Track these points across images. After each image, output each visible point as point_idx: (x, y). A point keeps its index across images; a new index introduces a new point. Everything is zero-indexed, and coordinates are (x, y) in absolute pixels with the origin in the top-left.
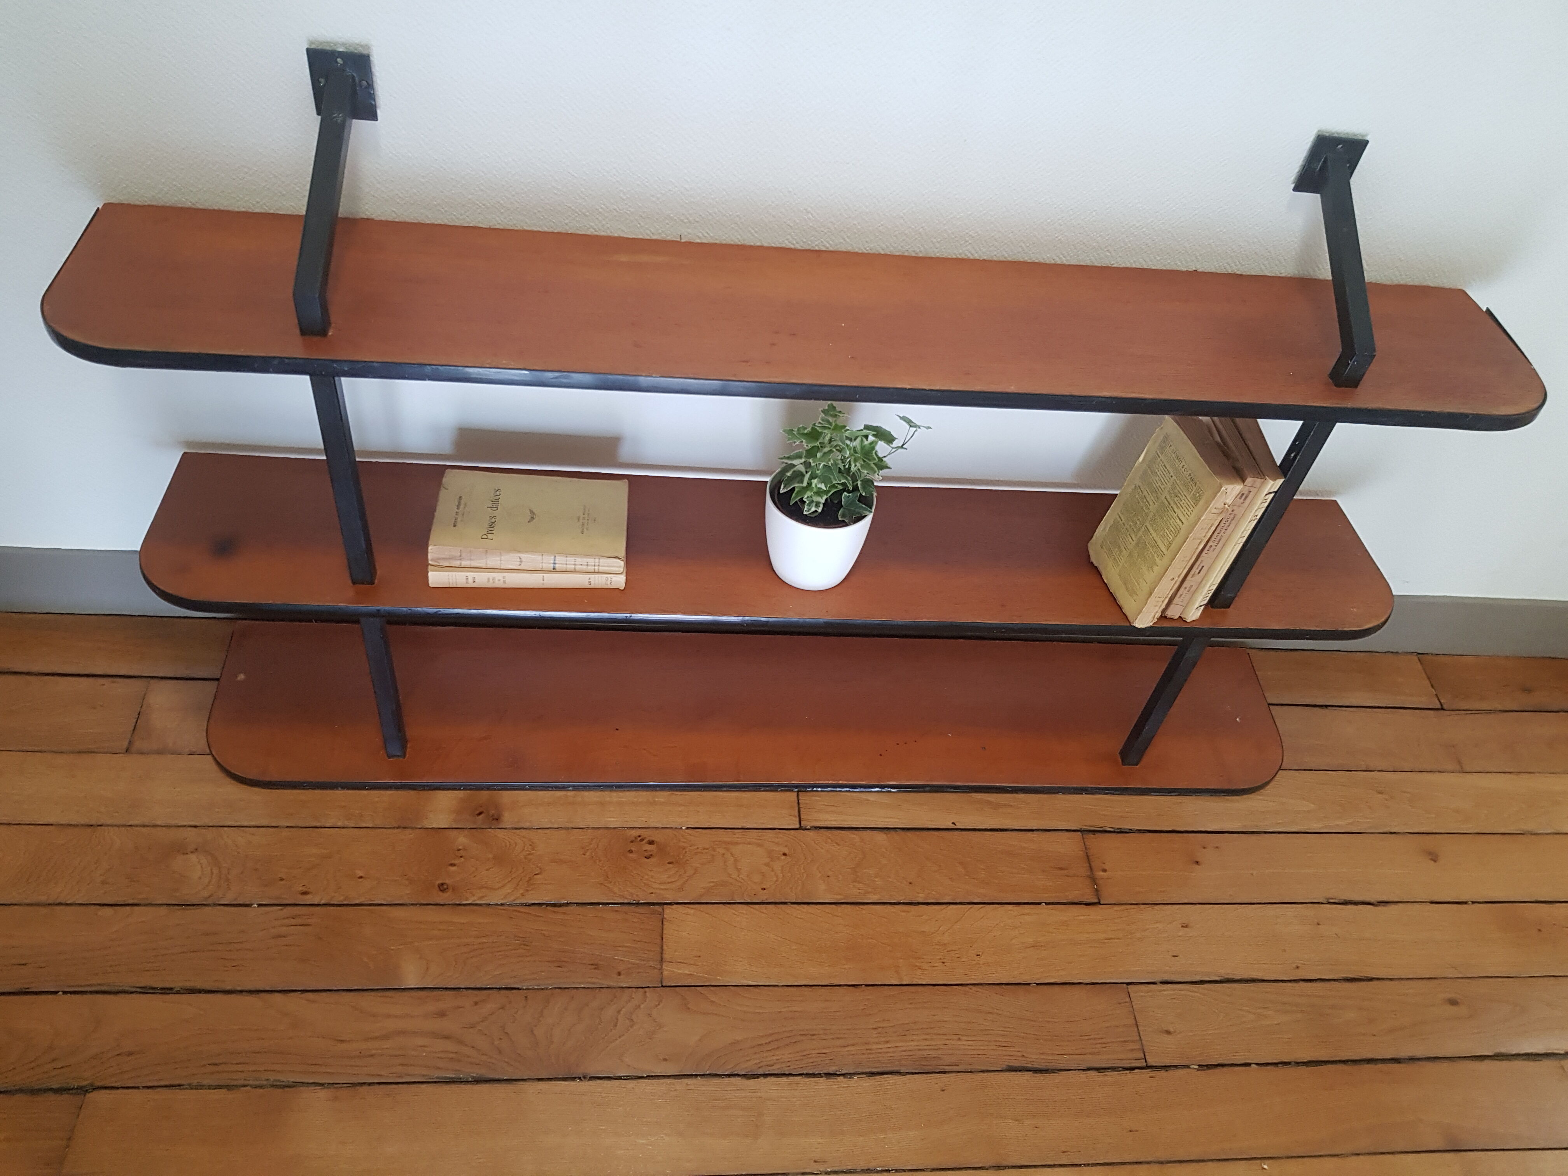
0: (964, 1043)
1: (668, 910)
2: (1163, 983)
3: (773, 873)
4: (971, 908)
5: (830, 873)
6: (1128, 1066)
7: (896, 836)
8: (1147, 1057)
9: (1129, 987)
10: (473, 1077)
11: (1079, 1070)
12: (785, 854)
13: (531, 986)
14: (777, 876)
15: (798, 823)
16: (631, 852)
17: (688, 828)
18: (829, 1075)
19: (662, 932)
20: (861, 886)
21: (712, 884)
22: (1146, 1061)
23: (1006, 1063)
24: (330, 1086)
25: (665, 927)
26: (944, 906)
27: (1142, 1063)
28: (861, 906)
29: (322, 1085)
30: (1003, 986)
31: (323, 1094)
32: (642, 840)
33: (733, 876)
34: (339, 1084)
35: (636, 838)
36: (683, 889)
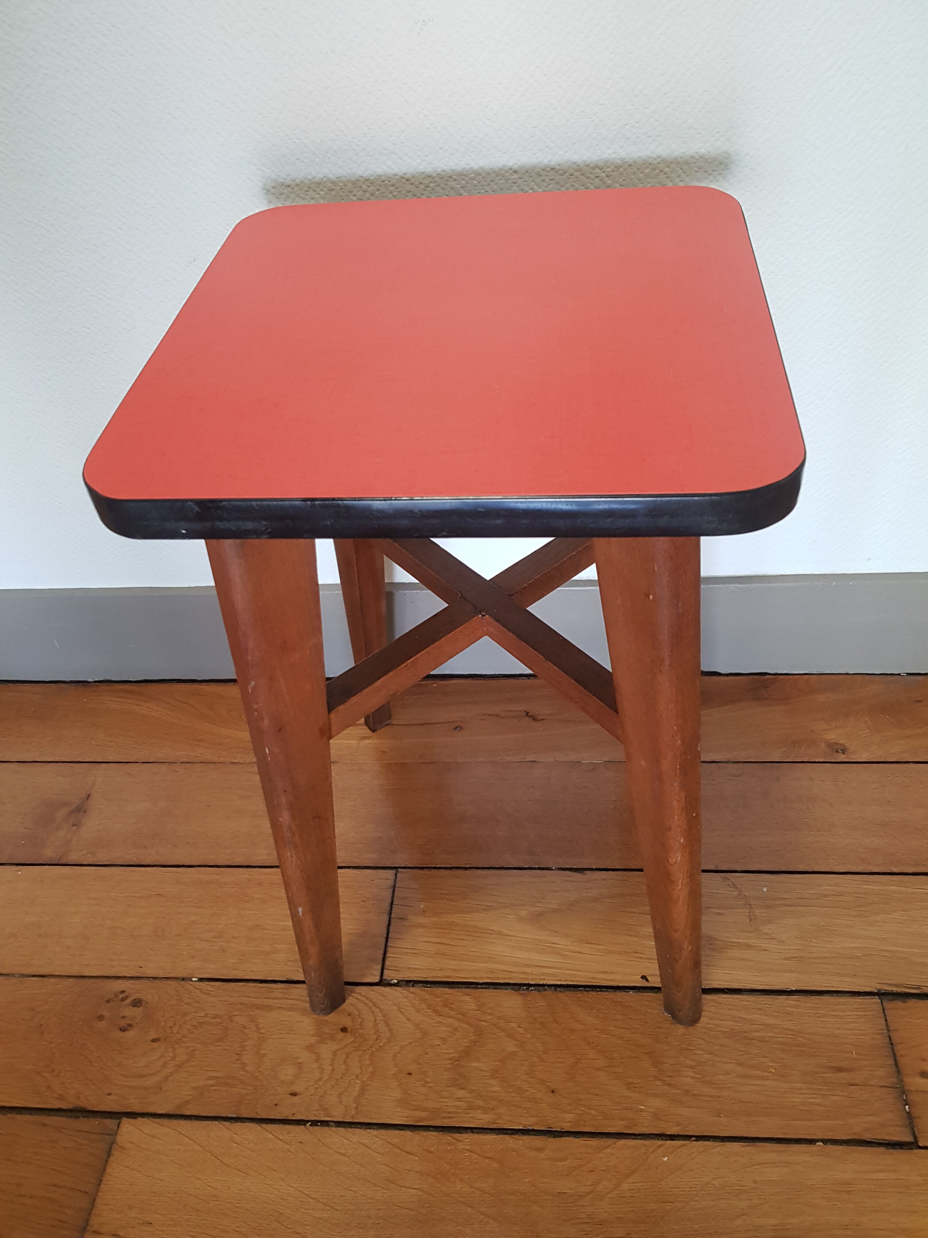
1: (128, 1127)
3: (315, 1066)
4: (660, 1146)
5: (413, 1068)
7: (538, 1000)
12: (344, 1030)
14: (322, 1070)
15: (378, 973)
16: (101, 1018)
17: (201, 980)
19: (104, 1169)
20: (461, 1093)
21: (210, 1082)
25: (112, 1158)
26: (609, 1141)
28: (457, 1135)
32: (123, 999)
33: (247, 1069)
35: (116, 995)
36: (161, 1088)
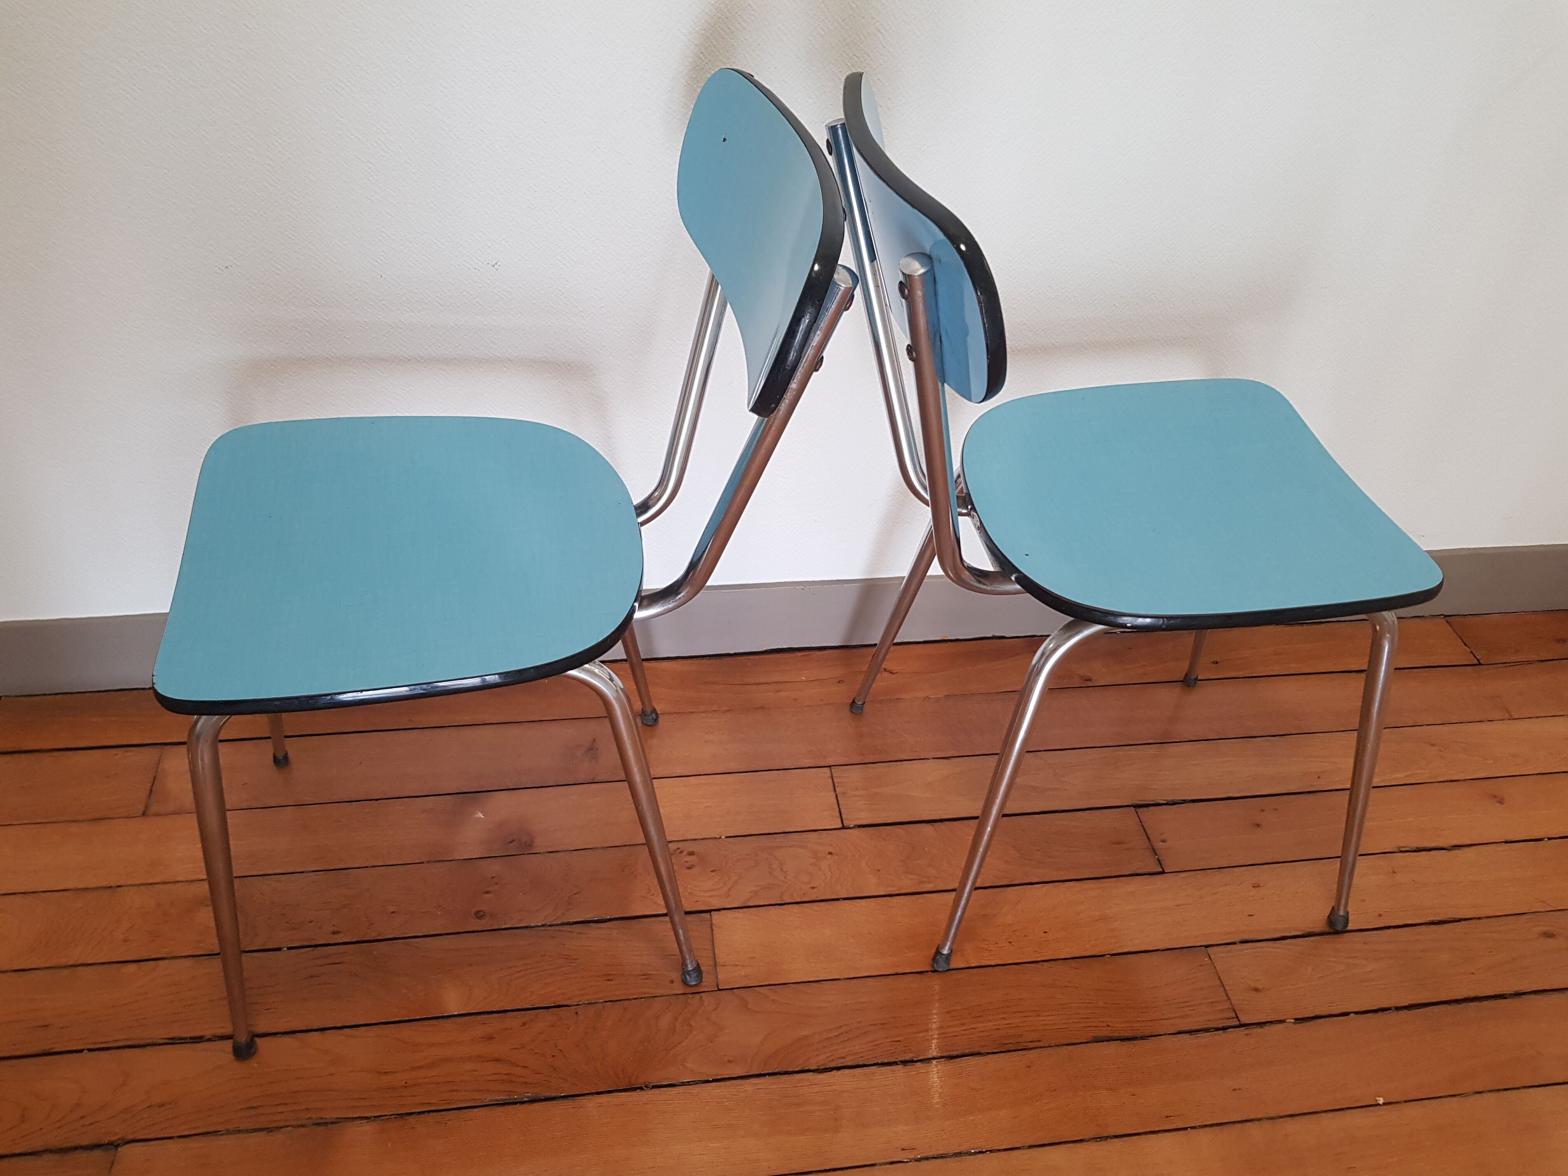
0: (1044, 1018)
1: (716, 916)
2: (1242, 942)
3: (820, 872)
4: (1031, 888)
5: (880, 867)
6: (1220, 1026)
8: (1239, 1016)
9: (1208, 949)
10: (527, 1097)
11: (1169, 1034)
12: (830, 853)
13: (580, 1001)
14: (825, 874)
15: (841, 824)
17: (727, 837)
18: (905, 1063)
19: (713, 938)
20: (913, 876)
21: (758, 888)
22: (1239, 1020)
23: (1091, 1035)
24: (376, 1119)
25: (715, 932)
27: (1235, 1022)
29: (366, 1118)
30: (1077, 960)
31: (368, 1128)
32: (681, 852)
33: (779, 879)
34: (385, 1116)
35: (675, 851)
36: (729, 895)
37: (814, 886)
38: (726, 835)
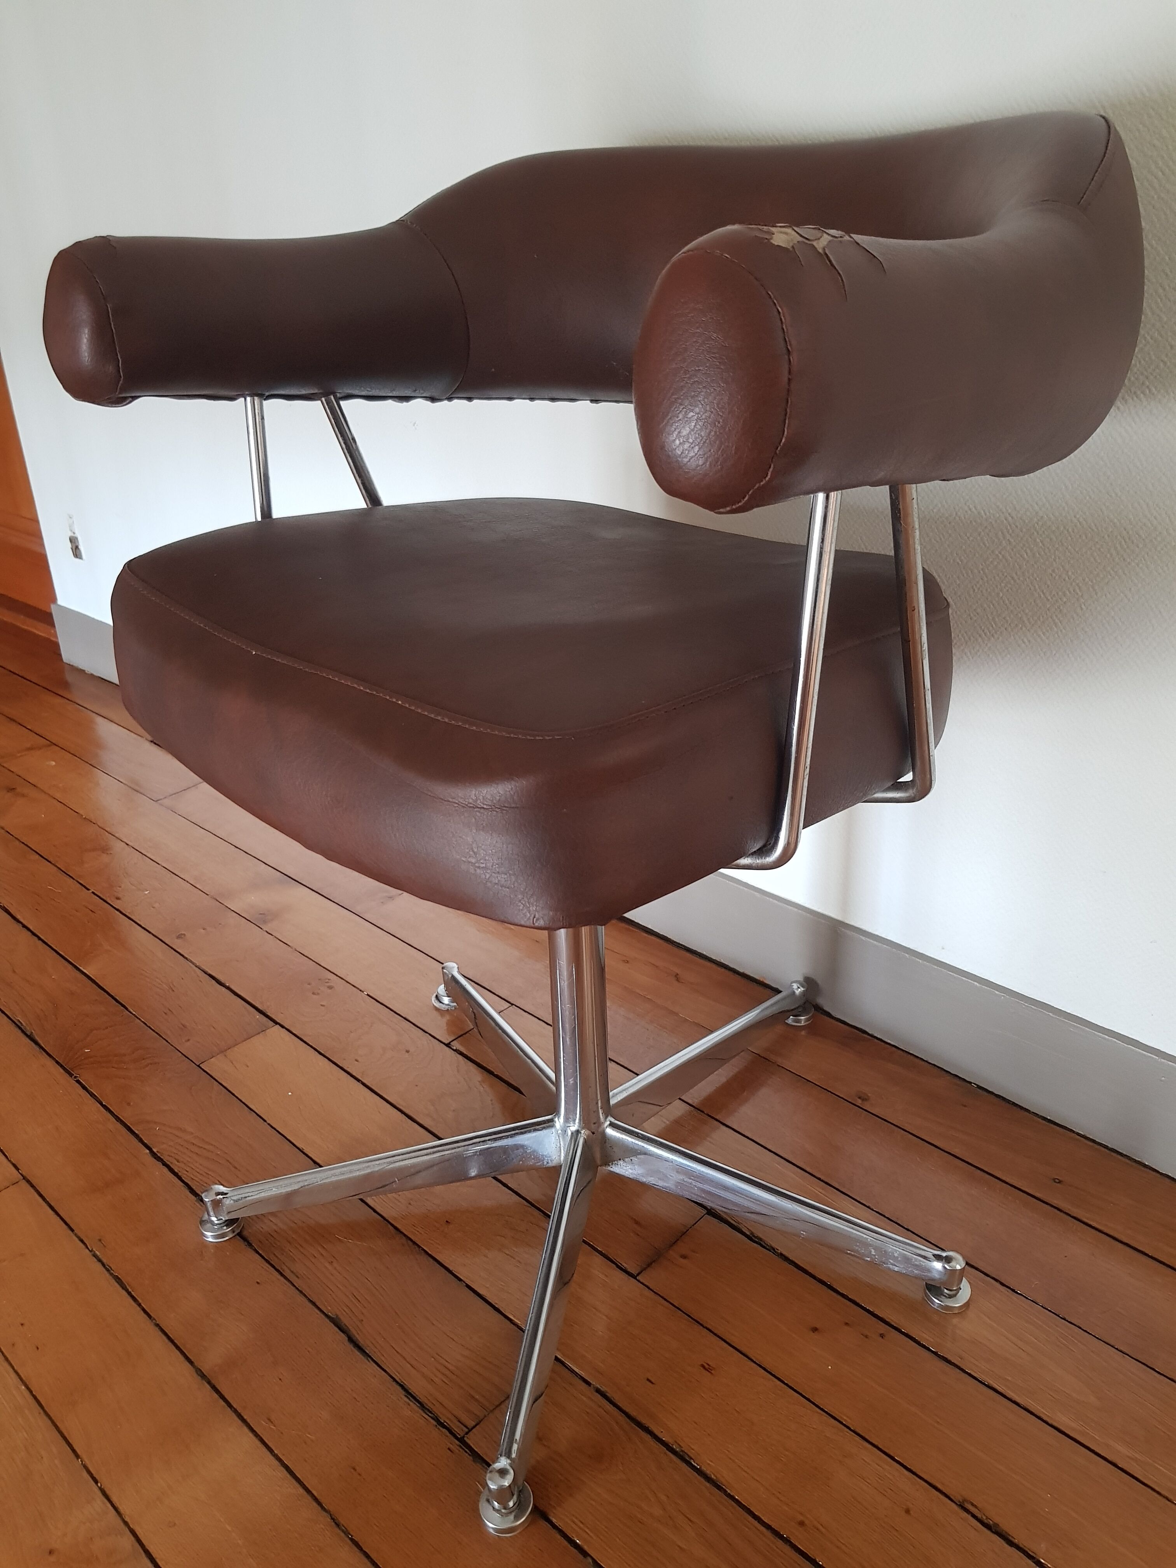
6: (444, 1420)
10: (31, 1033)
11: (390, 1376)
13: (135, 1011)
22: (467, 1433)
23: (339, 1314)
27: (459, 1430)
37: (360, 1060)
38: (369, 993)
